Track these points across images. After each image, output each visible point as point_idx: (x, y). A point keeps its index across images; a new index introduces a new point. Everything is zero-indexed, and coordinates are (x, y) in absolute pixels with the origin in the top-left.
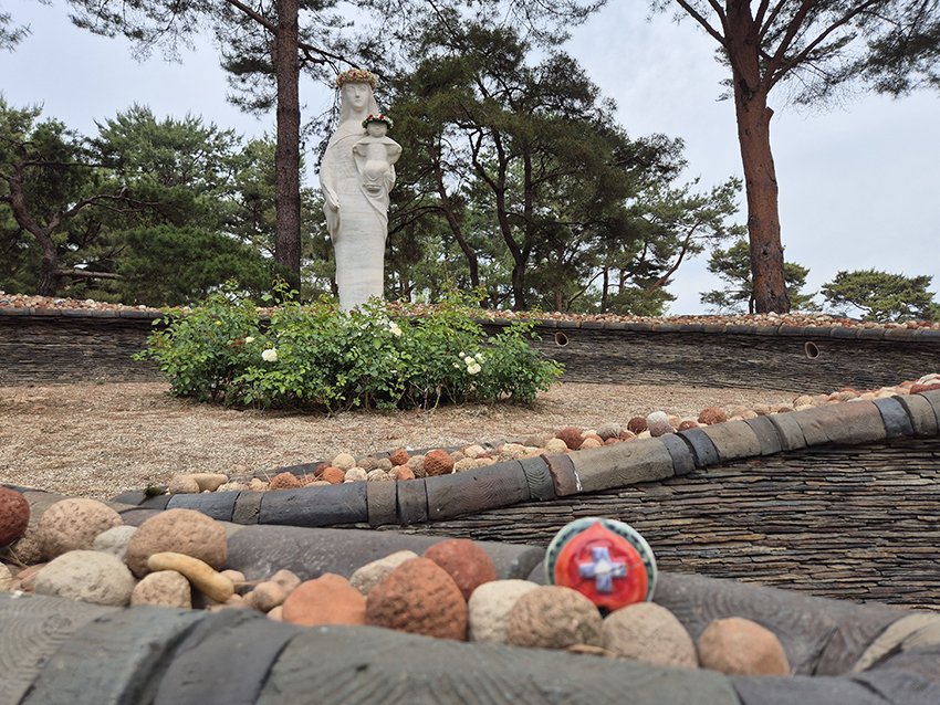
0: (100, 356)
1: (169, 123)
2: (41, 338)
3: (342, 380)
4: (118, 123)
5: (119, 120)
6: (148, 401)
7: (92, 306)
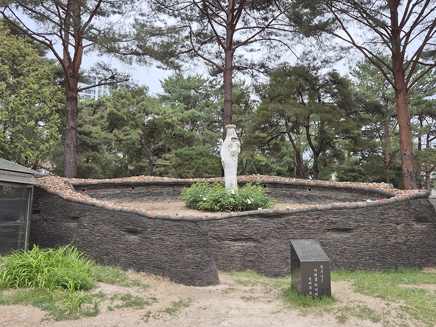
0: (168, 193)
1: (189, 78)
2: (154, 189)
3: (218, 205)
4: (168, 80)
5: (169, 78)
6: (181, 208)
7: (166, 179)
